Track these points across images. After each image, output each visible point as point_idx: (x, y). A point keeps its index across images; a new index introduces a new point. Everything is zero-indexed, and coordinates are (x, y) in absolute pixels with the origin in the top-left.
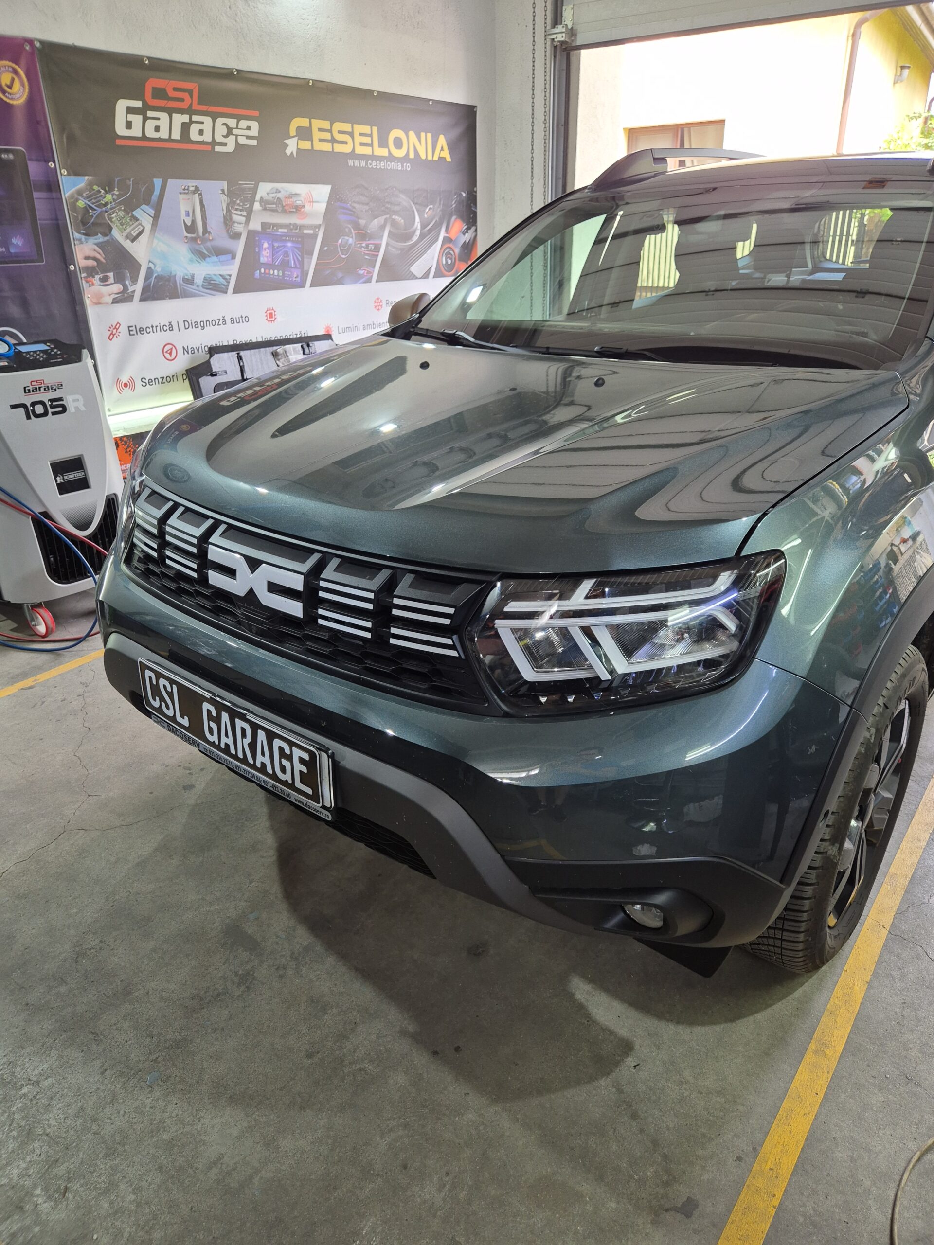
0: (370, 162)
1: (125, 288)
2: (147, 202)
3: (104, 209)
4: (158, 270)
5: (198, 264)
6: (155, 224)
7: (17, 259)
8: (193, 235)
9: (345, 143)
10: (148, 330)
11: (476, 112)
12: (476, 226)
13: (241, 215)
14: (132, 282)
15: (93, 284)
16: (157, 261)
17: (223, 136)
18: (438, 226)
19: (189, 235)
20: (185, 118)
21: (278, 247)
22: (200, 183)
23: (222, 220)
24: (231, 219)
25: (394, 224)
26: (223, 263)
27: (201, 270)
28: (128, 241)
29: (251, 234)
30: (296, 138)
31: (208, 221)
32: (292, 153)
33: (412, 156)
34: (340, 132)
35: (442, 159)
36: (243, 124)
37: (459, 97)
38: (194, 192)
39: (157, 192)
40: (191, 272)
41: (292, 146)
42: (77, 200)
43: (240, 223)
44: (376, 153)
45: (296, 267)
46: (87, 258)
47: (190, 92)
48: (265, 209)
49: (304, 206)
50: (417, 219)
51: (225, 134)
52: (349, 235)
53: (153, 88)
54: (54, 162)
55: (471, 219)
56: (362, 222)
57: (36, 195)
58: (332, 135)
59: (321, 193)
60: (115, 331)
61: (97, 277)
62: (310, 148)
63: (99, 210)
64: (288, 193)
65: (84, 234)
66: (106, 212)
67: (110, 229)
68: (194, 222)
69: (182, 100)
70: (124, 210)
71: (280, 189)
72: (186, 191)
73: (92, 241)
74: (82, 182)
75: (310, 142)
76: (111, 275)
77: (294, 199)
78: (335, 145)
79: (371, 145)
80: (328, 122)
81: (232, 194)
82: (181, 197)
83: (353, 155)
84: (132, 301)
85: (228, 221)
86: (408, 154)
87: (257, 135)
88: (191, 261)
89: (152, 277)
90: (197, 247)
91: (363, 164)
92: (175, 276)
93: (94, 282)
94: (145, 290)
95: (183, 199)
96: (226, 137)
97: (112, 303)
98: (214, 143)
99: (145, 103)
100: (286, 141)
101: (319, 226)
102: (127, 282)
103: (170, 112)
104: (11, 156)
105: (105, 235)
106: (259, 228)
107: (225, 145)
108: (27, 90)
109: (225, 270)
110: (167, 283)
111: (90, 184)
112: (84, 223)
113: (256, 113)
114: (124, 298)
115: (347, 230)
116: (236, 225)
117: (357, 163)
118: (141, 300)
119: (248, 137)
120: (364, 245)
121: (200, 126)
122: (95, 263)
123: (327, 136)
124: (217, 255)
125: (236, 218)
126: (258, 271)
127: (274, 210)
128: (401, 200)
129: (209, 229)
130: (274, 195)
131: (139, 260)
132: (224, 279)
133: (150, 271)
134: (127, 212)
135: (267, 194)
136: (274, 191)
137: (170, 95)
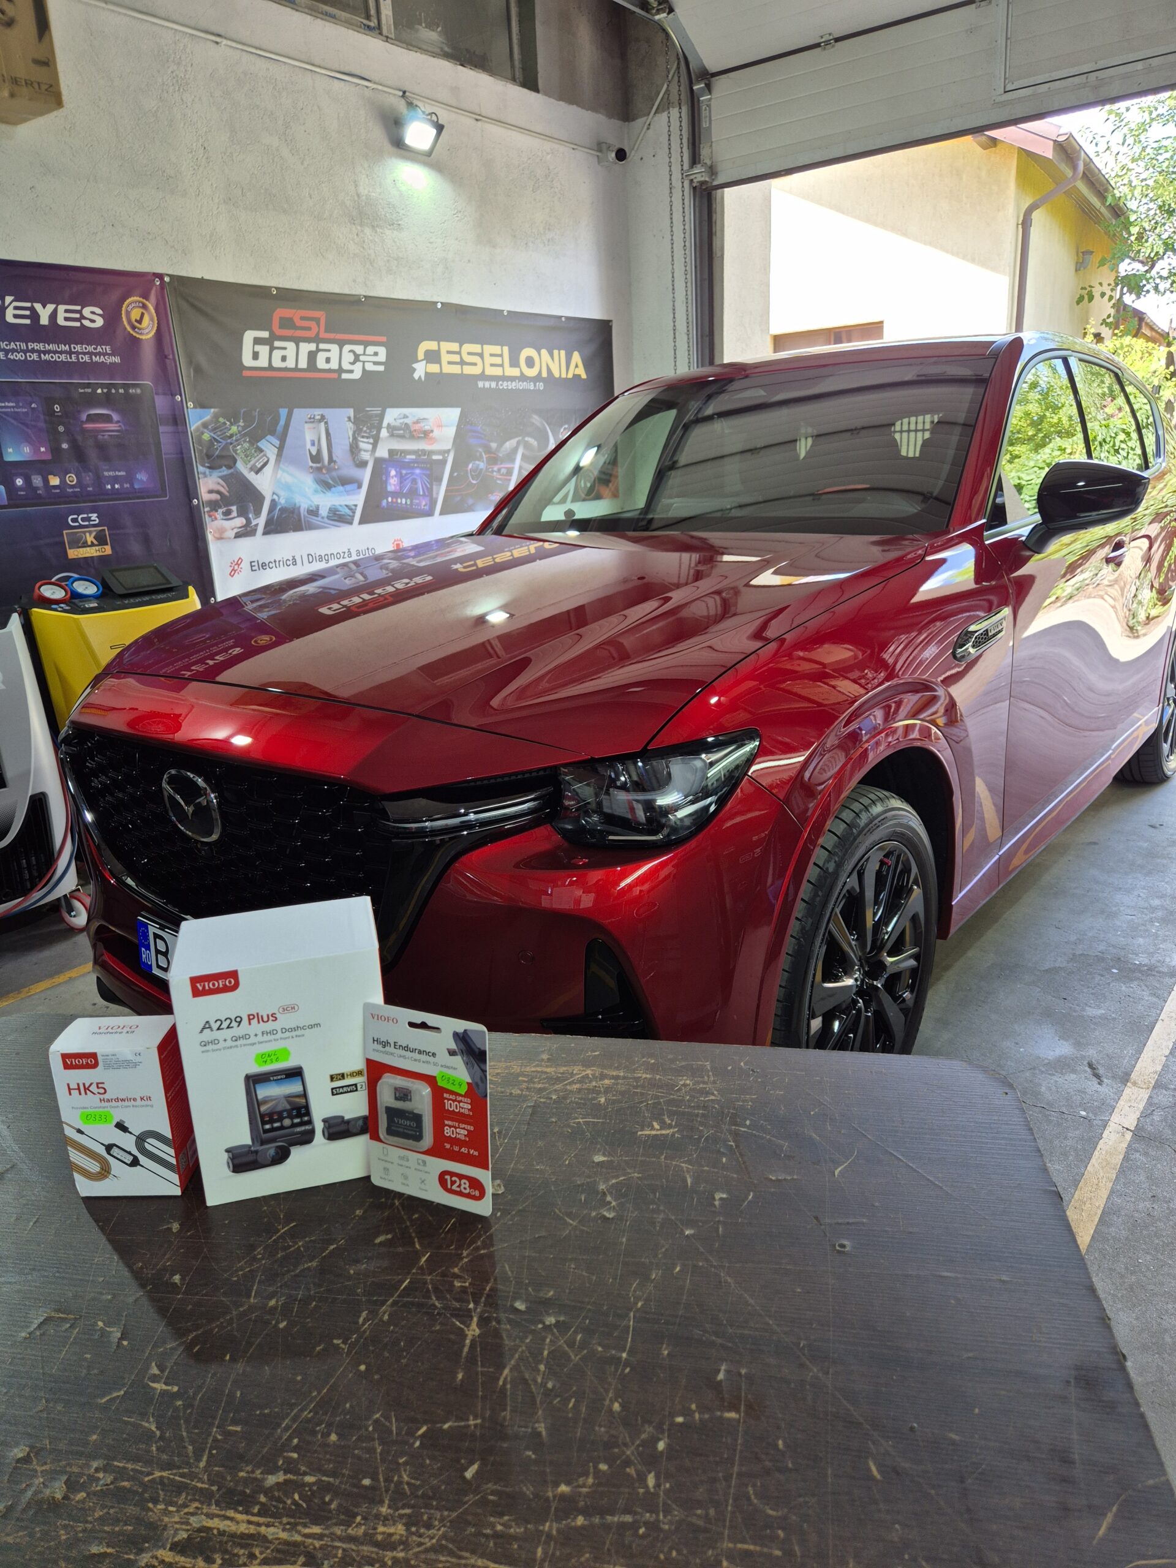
0: (500, 383)
1: (248, 521)
2: (272, 433)
3: (229, 441)
4: (282, 501)
5: (322, 495)
6: (279, 455)
7: (142, 494)
8: (318, 465)
9: (475, 364)
10: (271, 565)
11: (610, 328)
13: (368, 443)
15: (216, 519)
16: (282, 493)
17: (350, 363)
19: (314, 465)
20: (312, 347)
21: (406, 474)
22: (327, 412)
23: (348, 448)
24: (357, 446)
25: (527, 446)
26: (348, 493)
27: (326, 501)
28: (252, 473)
29: (378, 462)
30: (425, 362)
31: (334, 450)
32: (420, 377)
33: (544, 374)
34: (469, 354)
35: (577, 377)
36: (371, 350)
37: (593, 311)
38: (320, 421)
39: (282, 422)
40: (316, 503)
41: (420, 370)
42: (203, 433)
43: (366, 451)
44: (506, 374)
45: (424, 495)
46: (211, 492)
47: (317, 320)
48: (392, 435)
49: (432, 431)
50: (552, 439)
51: (352, 361)
52: (480, 459)
53: (281, 318)
54: (181, 396)
56: (494, 445)
57: (162, 429)
58: (461, 358)
59: (452, 415)
60: (236, 567)
61: (220, 511)
62: (439, 371)
63: (224, 442)
64: (416, 418)
65: (209, 468)
66: (231, 444)
67: (235, 461)
68: (319, 451)
69: (309, 329)
70: (249, 441)
71: (408, 415)
72: (312, 420)
73: (216, 474)
74: (208, 415)
75: (438, 365)
76: (234, 508)
77: (422, 425)
78: (464, 367)
79: (502, 365)
80: (457, 345)
81: (357, 421)
82: (307, 426)
83: (483, 376)
84: (255, 535)
85: (354, 449)
86: (540, 372)
87: (383, 359)
88: (316, 491)
89: (275, 509)
90: (322, 477)
91: (493, 385)
92: (300, 507)
93: (218, 516)
94: (268, 523)
95: (309, 428)
96: (353, 363)
97: (235, 537)
98: (341, 370)
99: (272, 333)
100: (415, 366)
101: (448, 451)
102: (250, 516)
103: (297, 341)
104: (139, 391)
105: (229, 467)
106: (386, 455)
107: (351, 372)
108: (156, 325)
109: (350, 500)
110: (291, 515)
111: (216, 417)
112: (209, 456)
113: (384, 339)
114: (247, 532)
115: (478, 454)
116: (362, 453)
117: (487, 385)
118: (265, 533)
119: (375, 363)
120: (496, 468)
121: (327, 354)
122: (218, 497)
123: (456, 358)
124: (343, 485)
125: (362, 445)
126: (385, 501)
127: (402, 437)
128: (534, 421)
129: (335, 458)
130: (402, 421)
131: (264, 493)
132: (350, 509)
133: (274, 503)
134: (252, 443)
135: (395, 420)
136: (402, 417)
137: (297, 324)
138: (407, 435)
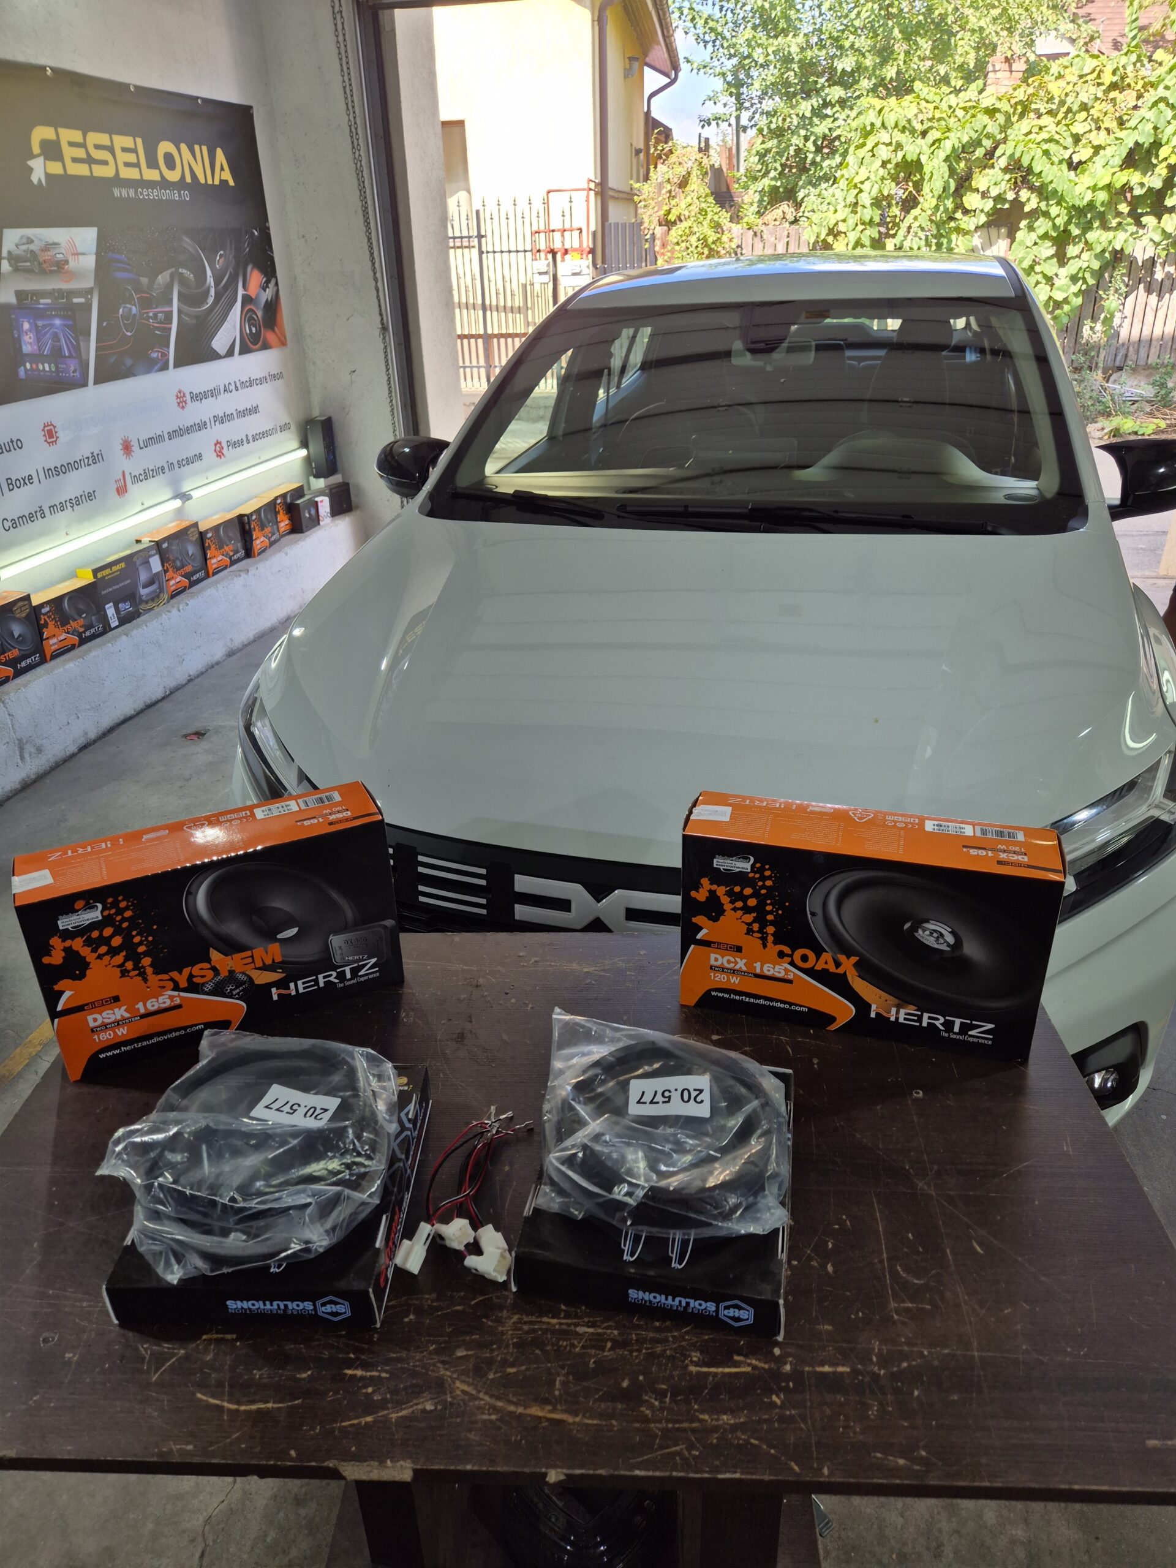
0: (140, 190)
9: (105, 163)
11: (252, 115)
12: (276, 277)
18: (233, 280)
21: (44, 326)
25: (183, 281)
30: (42, 158)
32: (40, 181)
33: (189, 180)
34: (97, 147)
35: (224, 182)
37: (228, 92)
41: (39, 169)
44: (145, 178)
45: (71, 356)
49: (67, 262)
50: (209, 273)
52: (130, 300)
55: (269, 270)
56: (144, 280)
58: (88, 153)
59: (85, 238)
62: (61, 172)
64: (44, 243)
71: (33, 238)
75: (59, 165)
77: (53, 252)
78: (93, 166)
79: (138, 165)
80: (80, 132)
83: (117, 181)
86: (183, 177)
91: (132, 193)
101: (90, 291)
106: (12, 300)
115: (128, 294)
117: (124, 193)
120: (151, 314)
123: (81, 153)
126: (22, 368)
127: (28, 271)
128: (186, 246)
130: (25, 247)
135: (17, 245)
136: (25, 240)
138: (36, 269)
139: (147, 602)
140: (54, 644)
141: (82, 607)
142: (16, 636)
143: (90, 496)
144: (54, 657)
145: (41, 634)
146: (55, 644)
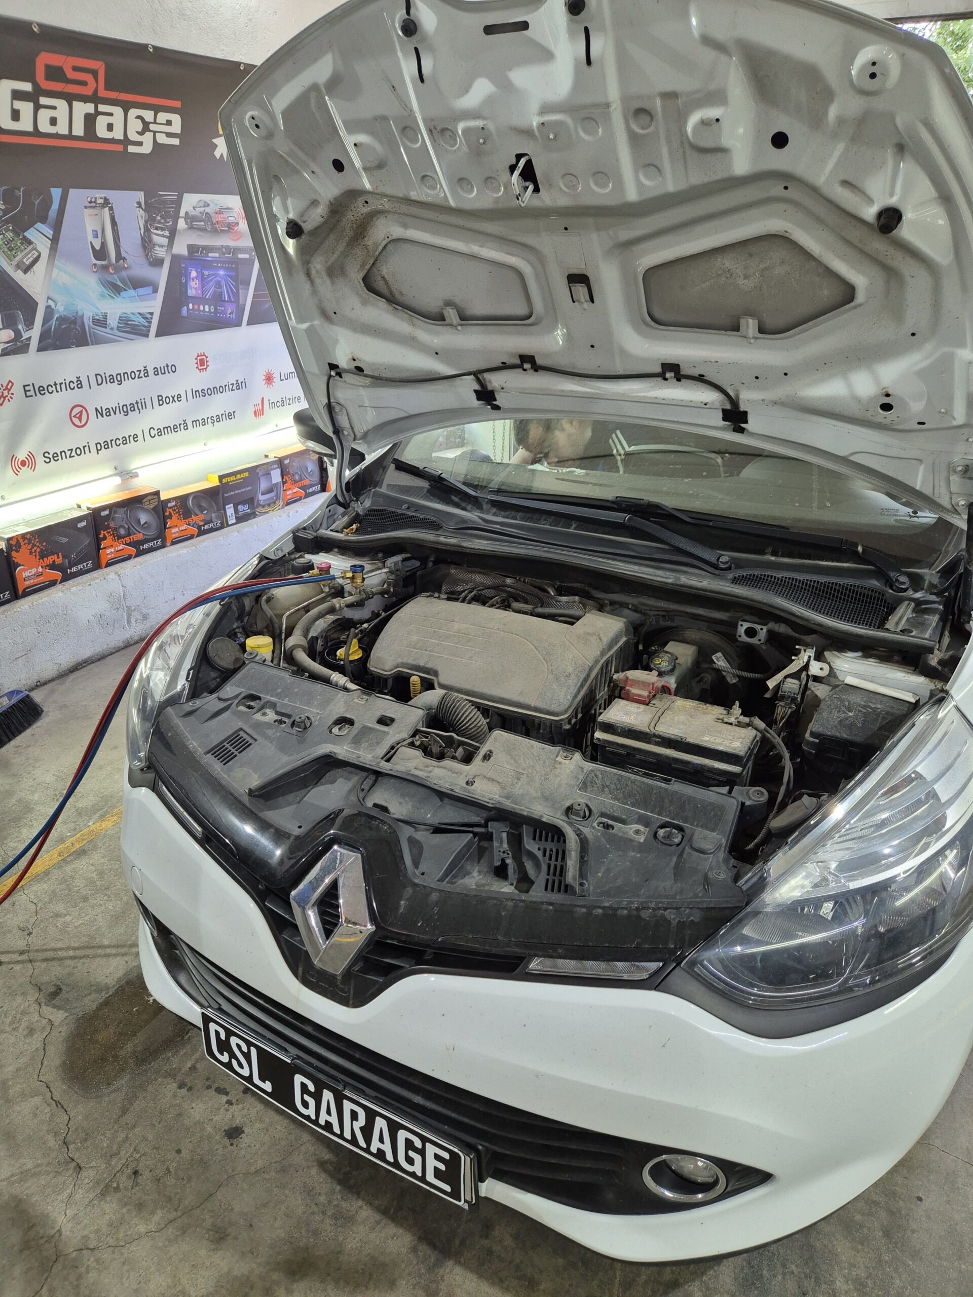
2: (44, 220)
4: (60, 309)
5: (111, 301)
6: (53, 249)
8: (103, 263)
10: (50, 389)
13: (163, 236)
14: (27, 326)
16: (60, 298)
17: (138, 133)
19: (98, 263)
20: (90, 108)
21: (209, 275)
22: (112, 195)
23: (139, 241)
24: (151, 240)
26: (142, 298)
27: (115, 308)
28: (19, 271)
29: (176, 259)
31: (122, 244)
32: (223, 157)
36: (163, 117)
38: (103, 206)
39: (55, 206)
40: (103, 311)
41: (223, 147)
43: (161, 246)
45: (230, 301)
47: (95, 73)
48: (191, 228)
49: (237, 224)
51: (140, 130)
53: (46, 65)
60: (6, 393)
64: (218, 207)
68: (104, 245)
69: (84, 83)
70: (13, 231)
71: (209, 203)
72: (93, 204)
77: (225, 215)
81: (151, 208)
82: (87, 211)
84: (27, 352)
85: (147, 244)
87: (179, 132)
88: (102, 296)
89: (52, 318)
90: (109, 278)
92: (82, 316)
94: (43, 336)
95: (90, 215)
96: (140, 134)
97: (2, 355)
98: (126, 141)
99: (35, 85)
100: (214, 141)
102: (20, 327)
106: (184, 252)
107: (140, 144)
109: (145, 307)
110: (73, 326)
113: (177, 104)
114: (18, 347)
116: (157, 248)
118: (38, 351)
119: (169, 135)
121: (109, 119)
124: (135, 289)
125: (156, 239)
126: (185, 307)
127: (201, 229)
129: (123, 254)
131: (36, 297)
132: (143, 318)
133: (49, 311)
134: (17, 233)
135: (194, 208)
136: (202, 205)
137: (69, 77)
138: (209, 228)
139: (263, 507)
140: (174, 533)
141: (204, 504)
142: (142, 523)
143: (230, 415)
144: (173, 543)
145: (165, 524)
146: (177, 532)
